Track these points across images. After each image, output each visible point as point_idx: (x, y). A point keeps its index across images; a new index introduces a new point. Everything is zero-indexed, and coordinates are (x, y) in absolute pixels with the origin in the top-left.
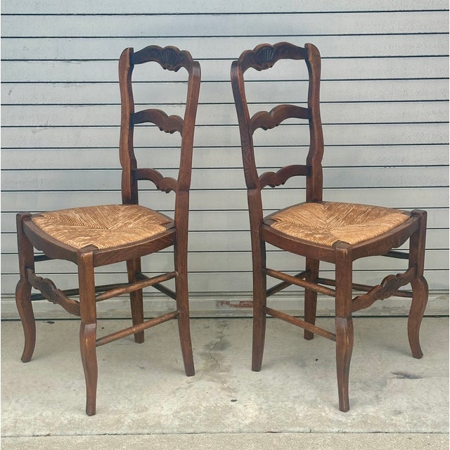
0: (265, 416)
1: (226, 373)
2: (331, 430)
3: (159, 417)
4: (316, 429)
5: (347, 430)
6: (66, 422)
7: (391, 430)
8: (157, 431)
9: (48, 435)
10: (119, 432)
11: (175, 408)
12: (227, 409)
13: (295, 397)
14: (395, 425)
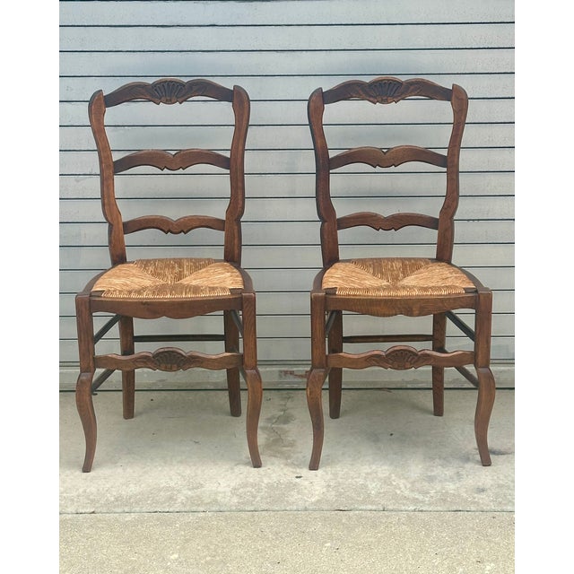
0: (333, 493)
1: (289, 448)
2: (407, 508)
3: (215, 494)
4: (390, 507)
5: (424, 509)
6: (113, 499)
7: (473, 509)
8: (214, 509)
9: (93, 512)
10: (171, 510)
11: (233, 485)
12: (291, 486)
13: (367, 474)
14: (478, 503)
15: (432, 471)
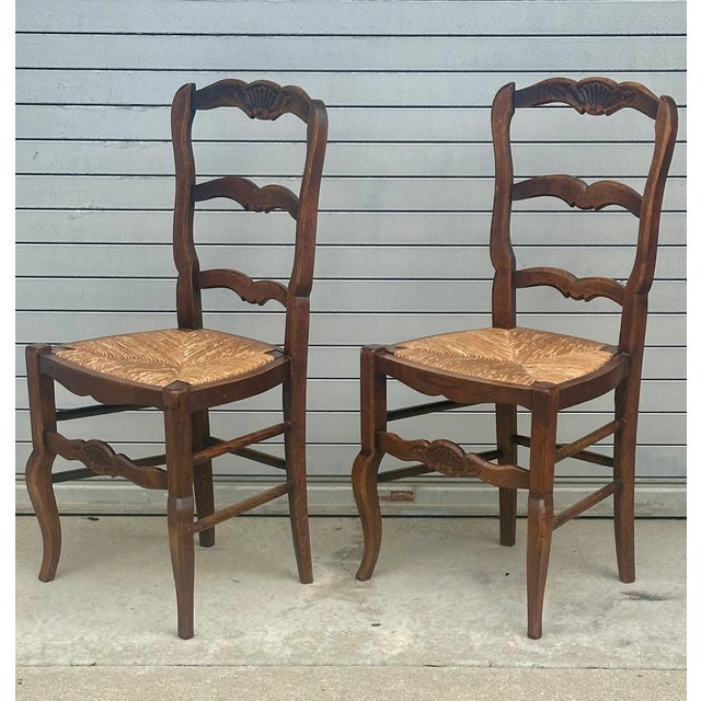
0: (423, 644)
1: (365, 590)
2: (522, 664)
3: (261, 644)
4: (499, 663)
5: (545, 665)
6: (120, 648)
7: (612, 665)
8: (258, 662)
9: (94, 665)
10: (200, 662)
11: (286, 633)
12: (364, 636)
13: (471, 622)
14: (620, 659)
15: (561, 619)
